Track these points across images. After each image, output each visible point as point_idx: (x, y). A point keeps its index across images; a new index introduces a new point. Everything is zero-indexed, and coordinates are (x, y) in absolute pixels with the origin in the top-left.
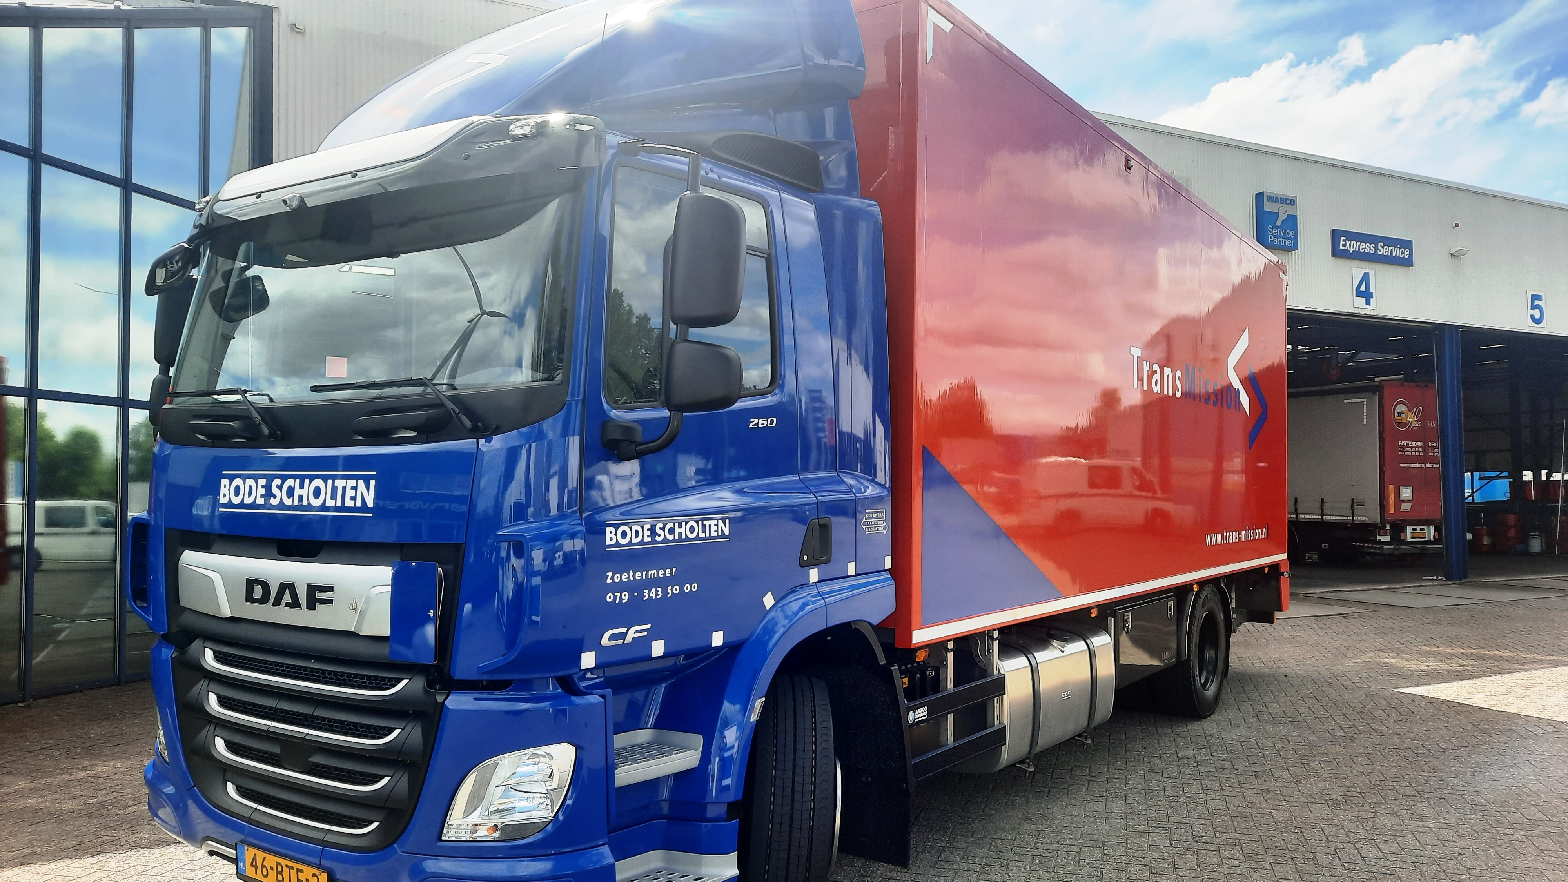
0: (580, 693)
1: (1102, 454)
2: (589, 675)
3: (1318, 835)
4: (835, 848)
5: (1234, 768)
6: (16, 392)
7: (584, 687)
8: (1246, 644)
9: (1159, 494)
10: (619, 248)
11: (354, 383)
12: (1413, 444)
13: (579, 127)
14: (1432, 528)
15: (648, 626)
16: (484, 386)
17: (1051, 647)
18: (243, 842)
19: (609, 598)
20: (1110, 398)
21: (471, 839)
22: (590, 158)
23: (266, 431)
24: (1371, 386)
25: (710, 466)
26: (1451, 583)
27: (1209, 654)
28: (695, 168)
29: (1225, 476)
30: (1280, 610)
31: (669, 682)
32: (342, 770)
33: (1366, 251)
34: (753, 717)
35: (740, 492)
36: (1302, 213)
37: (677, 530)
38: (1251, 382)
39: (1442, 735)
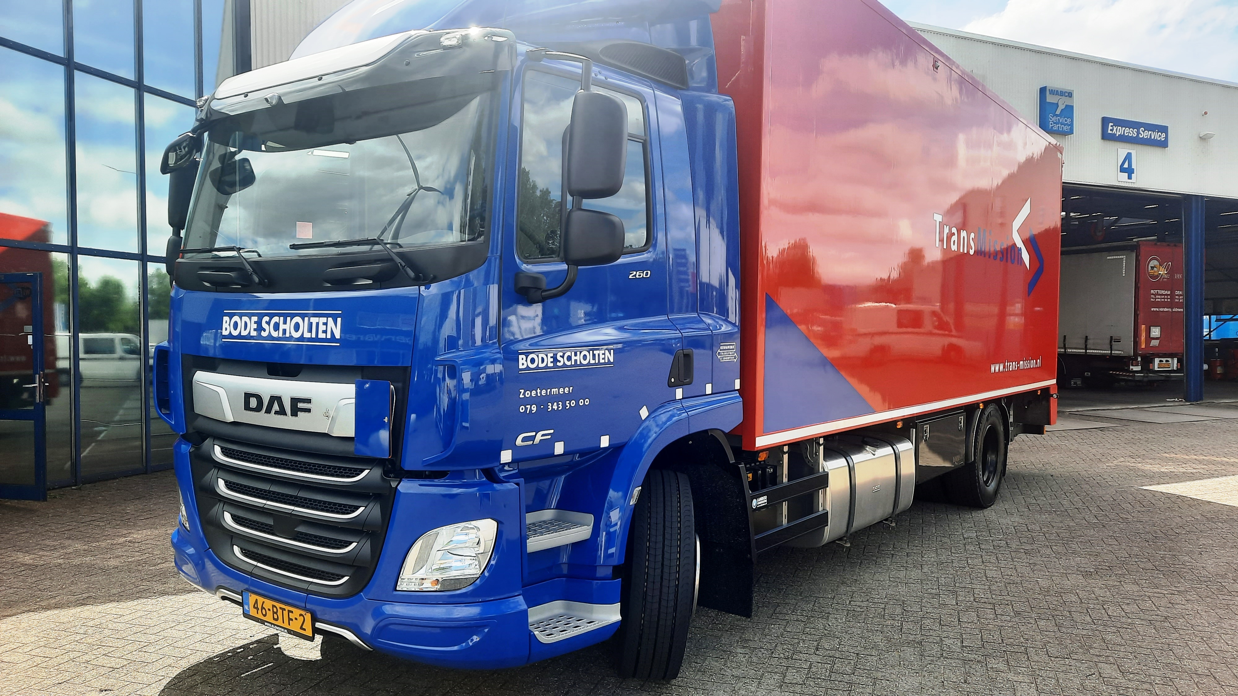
0: (500, 481)
1: (908, 300)
2: (506, 468)
3: (1074, 598)
4: (695, 602)
5: (1008, 547)
6: (60, 249)
7: (503, 477)
8: (1021, 451)
9: (954, 333)
10: (527, 136)
11: (323, 243)
12: (1163, 292)
13: (495, 38)
14: (1176, 360)
15: (552, 431)
16: (423, 245)
17: (865, 451)
18: (247, 590)
19: (522, 409)
20: (916, 255)
21: (419, 590)
22: (504, 64)
23: (256, 279)
24: (1131, 245)
25: (595, 309)
26: (1189, 404)
27: (991, 458)
28: (587, 71)
29: (1008, 318)
30: (1049, 424)
31: (568, 474)
32: (321, 537)
33: (1130, 135)
34: (633, 501)
35: (621, 329)
36: (1077, 103)
37: (573, 358)
38: (1031, 243)
39: (1176, 523)
